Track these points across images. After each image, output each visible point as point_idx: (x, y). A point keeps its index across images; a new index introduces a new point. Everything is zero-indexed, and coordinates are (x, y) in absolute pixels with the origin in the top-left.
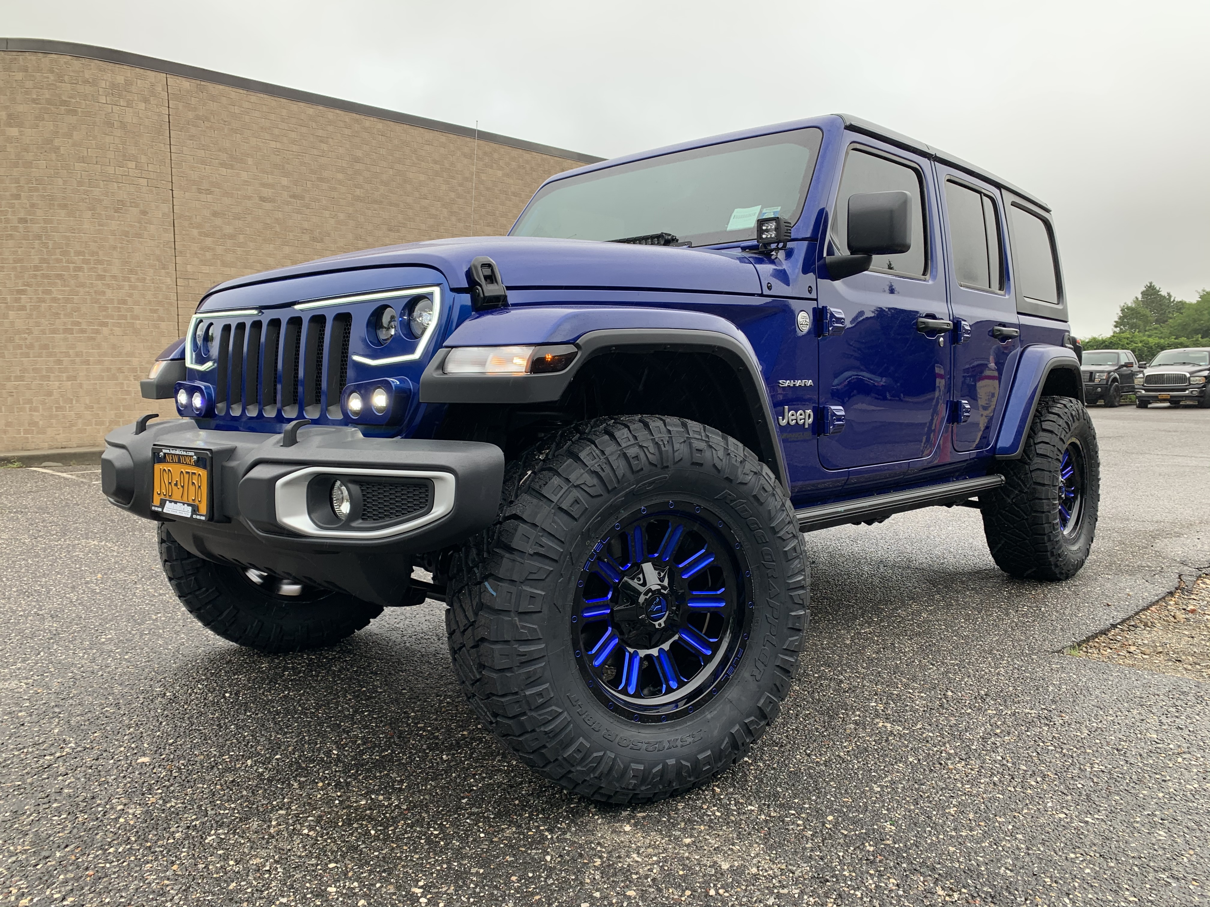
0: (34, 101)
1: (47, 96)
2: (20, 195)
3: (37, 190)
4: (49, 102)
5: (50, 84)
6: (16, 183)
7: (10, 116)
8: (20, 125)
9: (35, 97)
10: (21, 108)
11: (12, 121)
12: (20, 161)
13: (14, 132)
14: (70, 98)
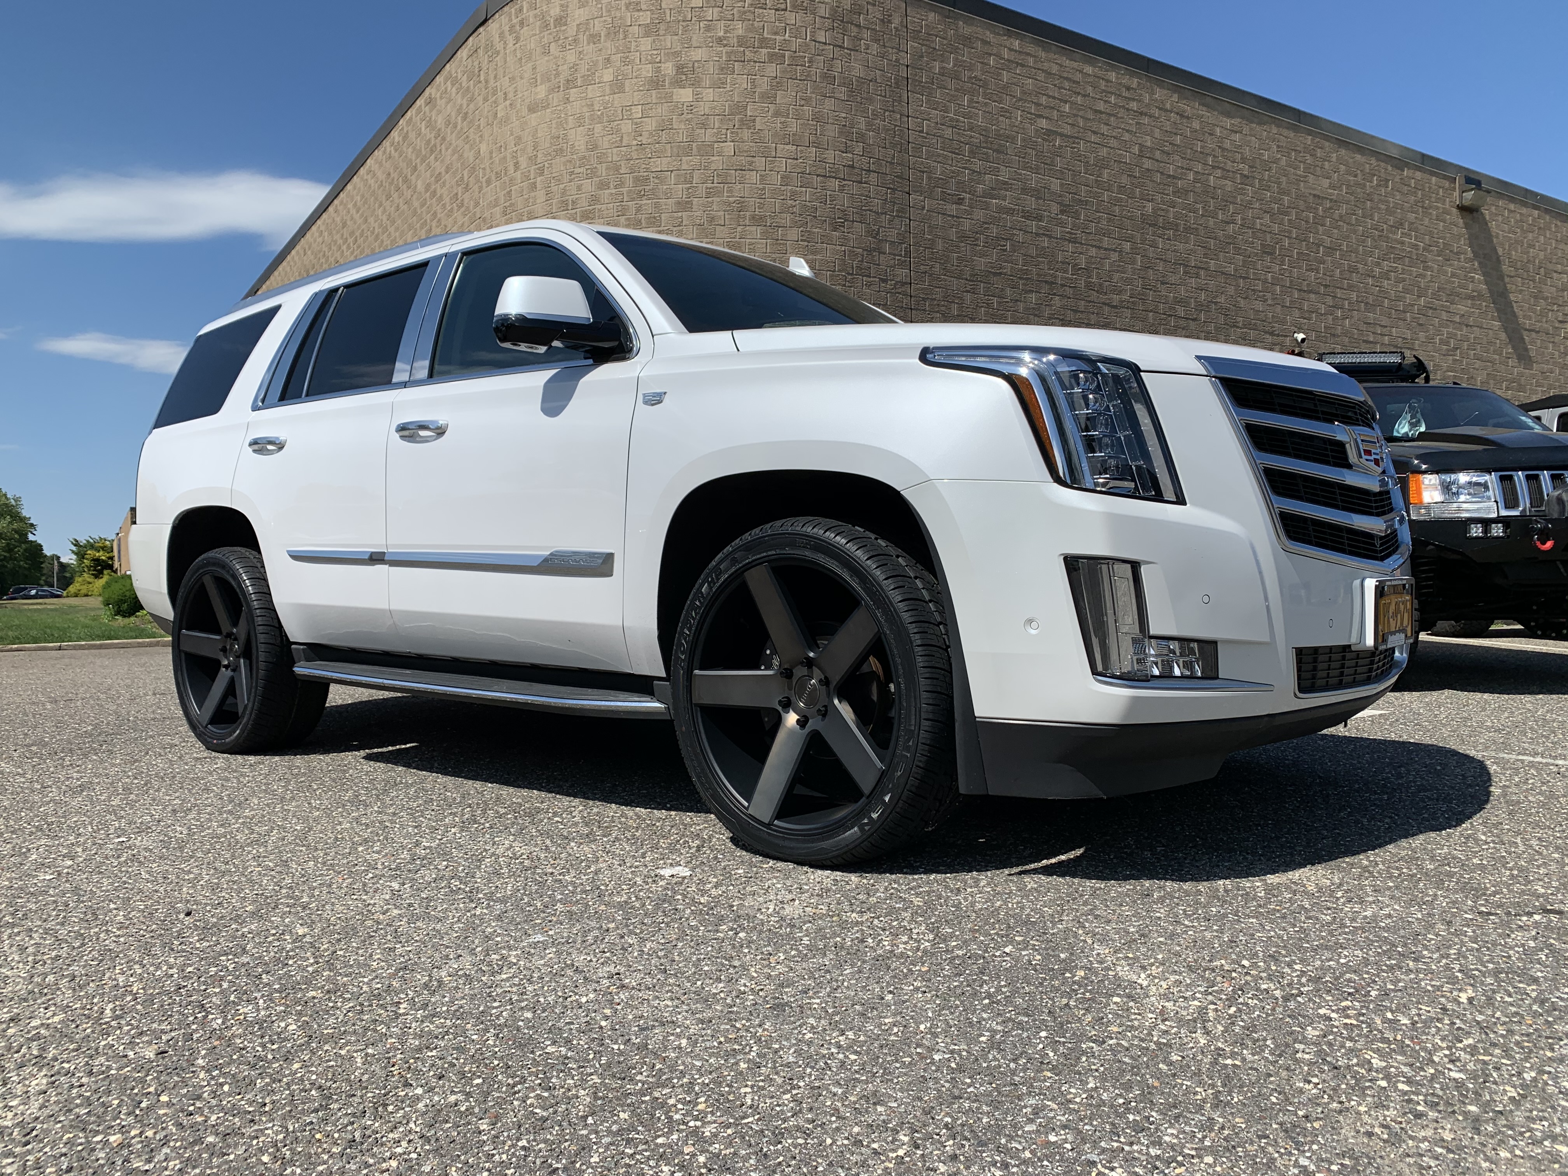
0: (720, 40)
1: (740, 32)
2: (691, 203)
3: (719, 193)
4: (742, 41)
5: (745, 12)
6: (685, 182)
7: (680, 69)
8: (696, 84)
9: (721, 34)
10: (698, 55)
11: (684, 77)
12: (695, 144)
13: (685, 95)
14: (776, 33)
